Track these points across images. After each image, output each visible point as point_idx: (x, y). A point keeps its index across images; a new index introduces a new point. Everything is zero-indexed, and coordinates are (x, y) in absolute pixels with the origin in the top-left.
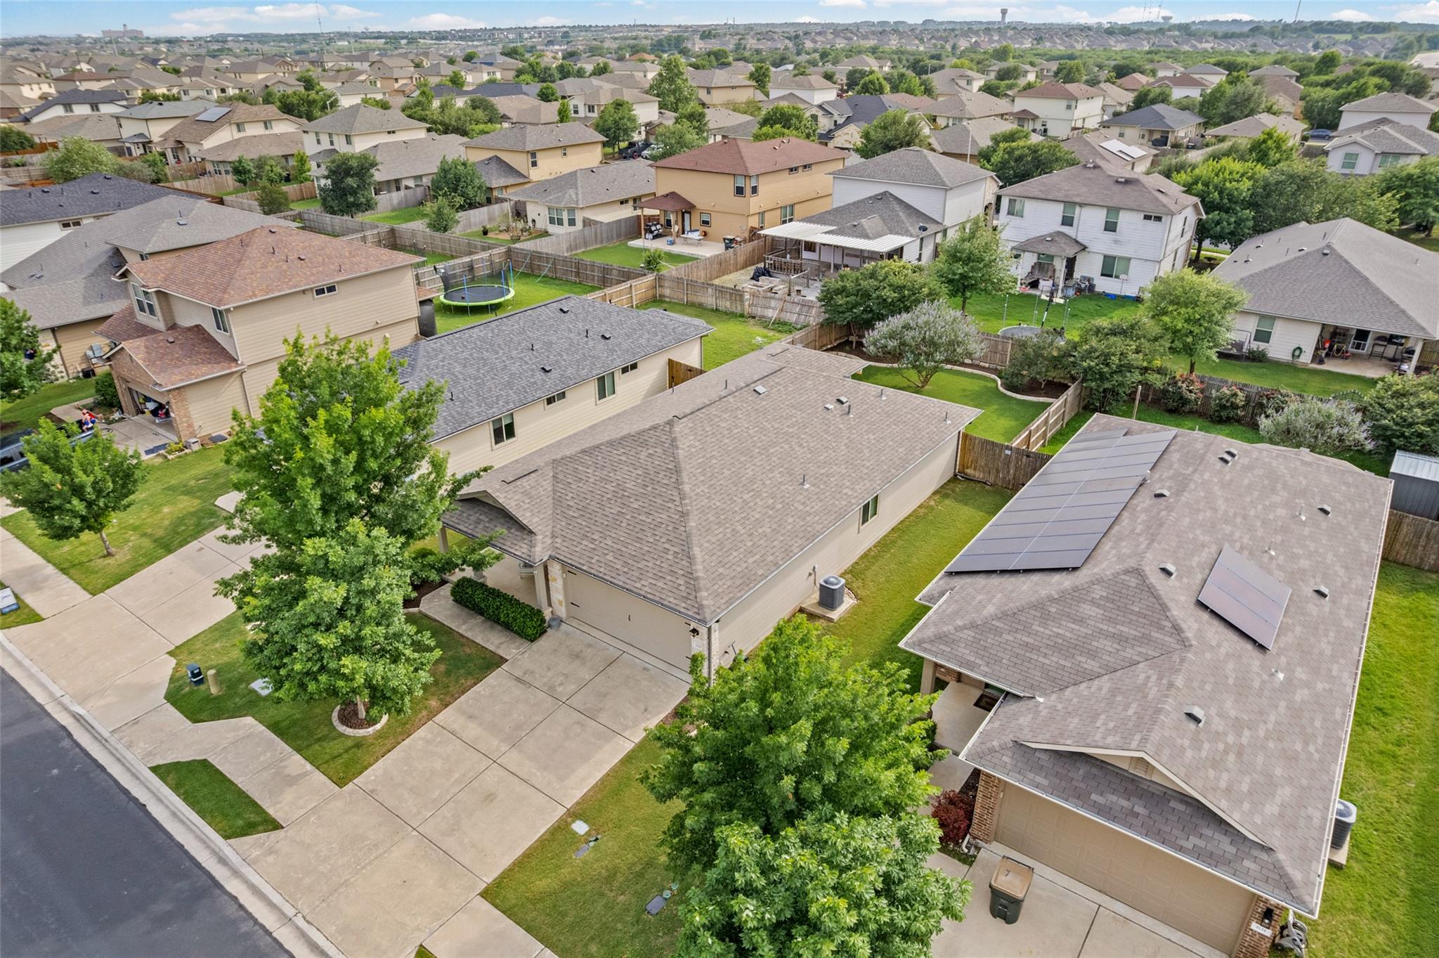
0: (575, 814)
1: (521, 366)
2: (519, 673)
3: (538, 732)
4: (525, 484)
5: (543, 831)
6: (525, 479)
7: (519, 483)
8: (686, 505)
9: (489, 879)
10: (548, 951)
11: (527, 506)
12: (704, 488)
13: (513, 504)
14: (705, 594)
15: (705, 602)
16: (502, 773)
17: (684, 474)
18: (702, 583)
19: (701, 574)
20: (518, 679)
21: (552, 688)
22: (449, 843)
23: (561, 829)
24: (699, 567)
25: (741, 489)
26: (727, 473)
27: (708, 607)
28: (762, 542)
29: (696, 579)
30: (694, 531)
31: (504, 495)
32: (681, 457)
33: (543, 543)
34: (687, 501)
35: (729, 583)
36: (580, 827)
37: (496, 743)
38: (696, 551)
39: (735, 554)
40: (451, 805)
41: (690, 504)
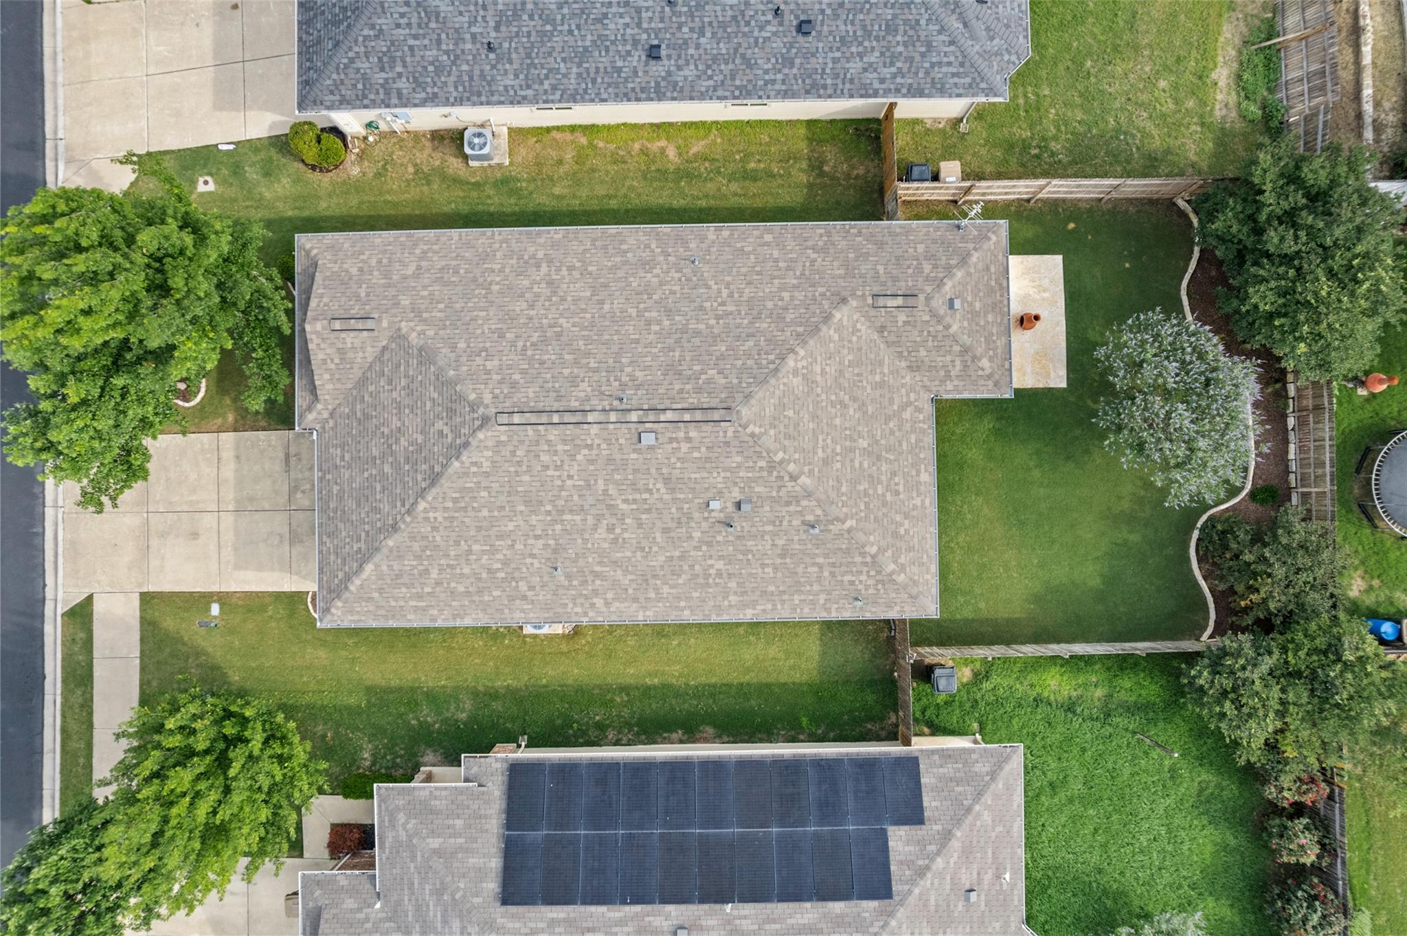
0: (222, 598)
1: (627, 25)
2: (293, 450)
3: (257, 516)
4: (349, 340)
5: (198, 590)
6: (352, 334)
7: (343, 335)
8: (404, 522)
9: (151, 589)
10: (138, 661)
11: (333, 366)
12: (440, 516)
13: (321, 356)
14: (339, 604)
15: (333, 610)
16: (215, 526)
17: (434, 491)
18: (347, 595)
19: (352, 588)
20: (287, 457)
21: (296, 488)
22: (155, 542)
23: (206, 599)
24: (357, 582)
25: (479, 538)
26: (485, 513)
27: (333, 615)
28: (443, 595)
29: (346, 588)
30: (385, 550)
31: (319, 341)
32: (450, 471)
33: (319, 413)
34: (408, 519)
35: (371, 608)
36: (215, 609)
37: (231, 497)
38: (369, 568)
39: (404, 590)
40: (175, 516)
41: (408, 525)
